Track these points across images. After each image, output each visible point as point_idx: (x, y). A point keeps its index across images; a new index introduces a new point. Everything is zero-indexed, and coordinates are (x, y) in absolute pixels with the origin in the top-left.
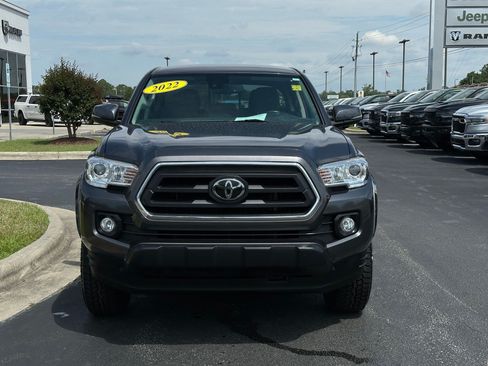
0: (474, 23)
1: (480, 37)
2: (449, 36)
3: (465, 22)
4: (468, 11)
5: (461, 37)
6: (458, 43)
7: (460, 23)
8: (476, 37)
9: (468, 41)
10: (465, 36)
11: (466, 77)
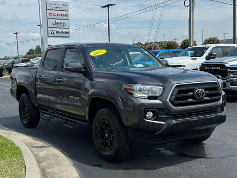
0: (60, 26)
1: (63, 33)
2: (50, 32)
3: (56, 26)
4: (57, 21)
5: (55, 32)
6: (54, 35)
7: (53, 26)
8: (61, 33)
9: (58, 35)
10: (57, 32)
11: (29, 51)
